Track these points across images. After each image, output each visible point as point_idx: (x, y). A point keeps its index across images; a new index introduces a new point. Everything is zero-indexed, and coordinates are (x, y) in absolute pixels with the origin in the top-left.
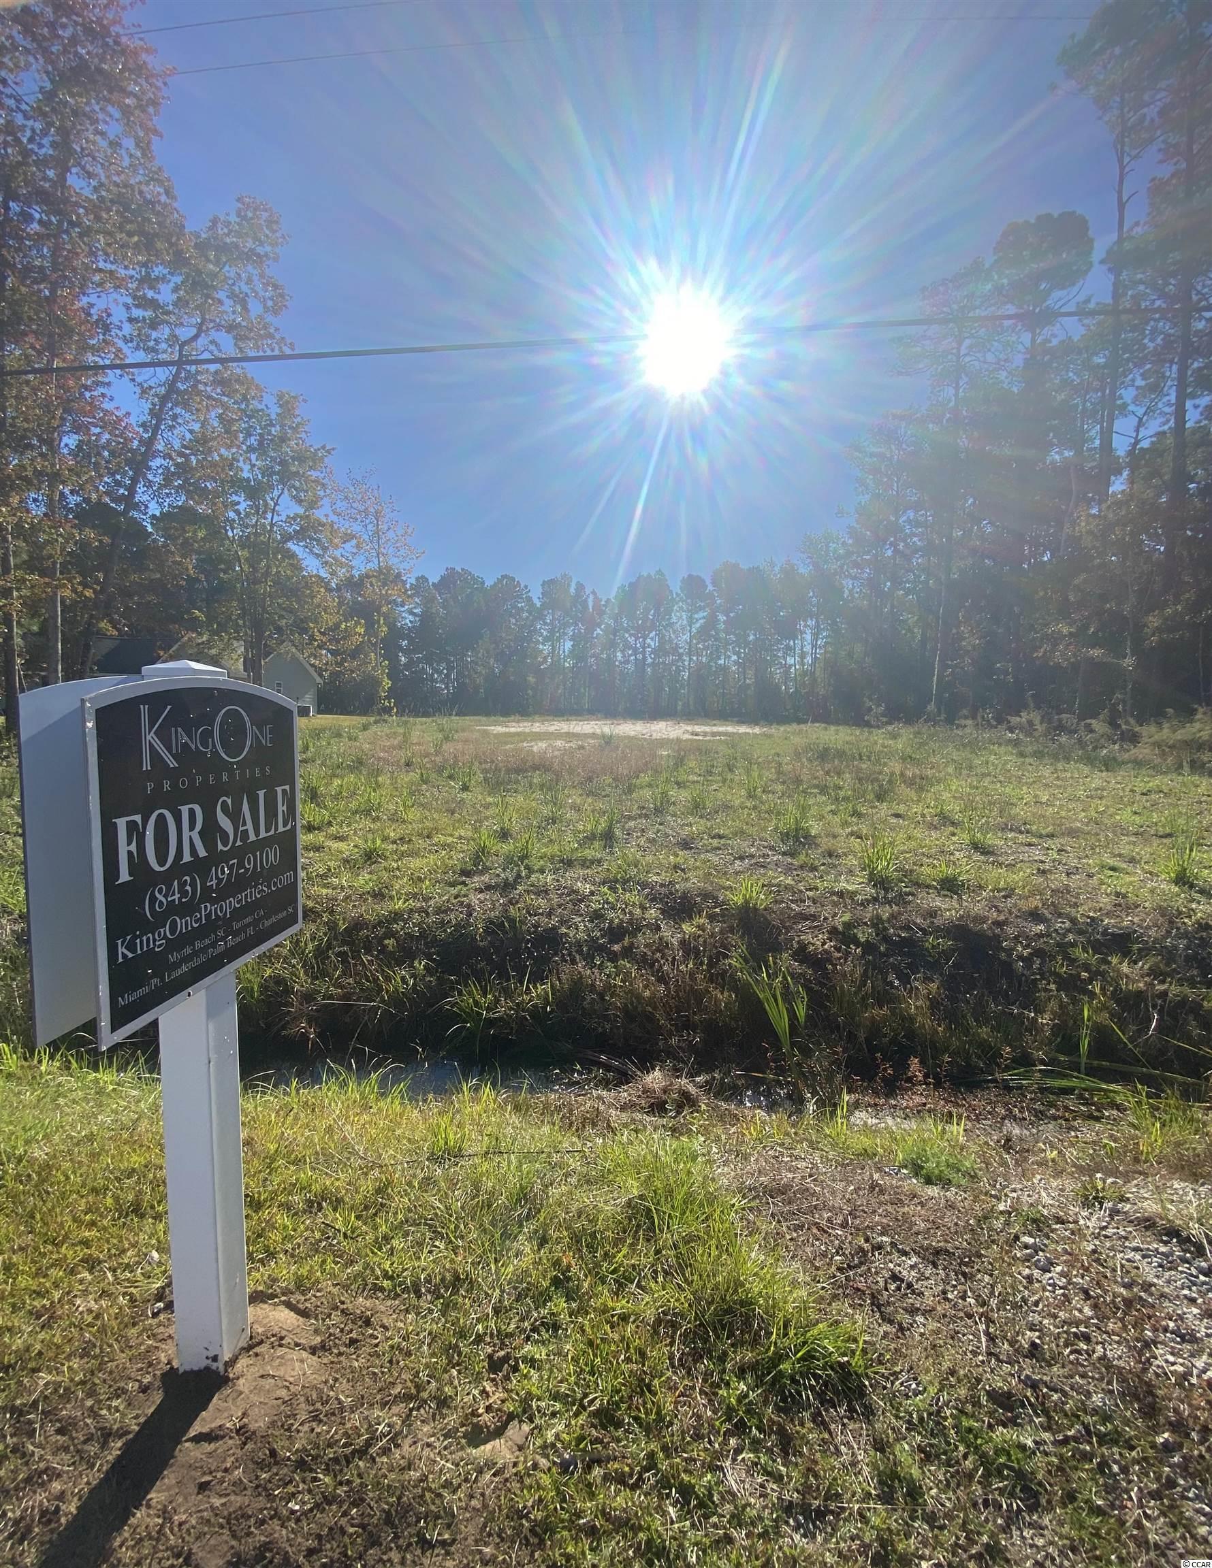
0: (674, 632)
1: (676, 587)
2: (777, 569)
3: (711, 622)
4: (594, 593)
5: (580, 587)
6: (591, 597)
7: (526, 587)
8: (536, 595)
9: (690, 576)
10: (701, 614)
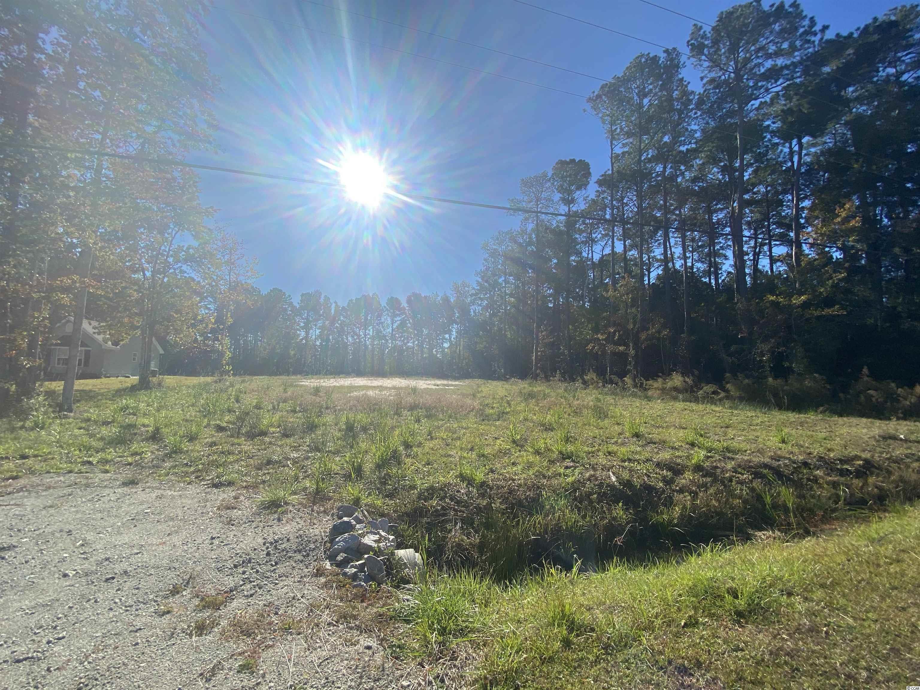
0: (383, 327)
1: (384, 303)
2: (439, 298)
3: (403, 323)
4: (336, 302)
5: (327, 299)
6: (334, 305)
7: (290, 296)
8: (296, 301)
9: (392, 298)
10: (399, 318)
